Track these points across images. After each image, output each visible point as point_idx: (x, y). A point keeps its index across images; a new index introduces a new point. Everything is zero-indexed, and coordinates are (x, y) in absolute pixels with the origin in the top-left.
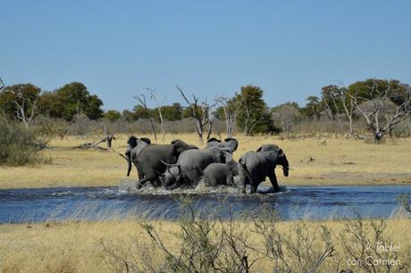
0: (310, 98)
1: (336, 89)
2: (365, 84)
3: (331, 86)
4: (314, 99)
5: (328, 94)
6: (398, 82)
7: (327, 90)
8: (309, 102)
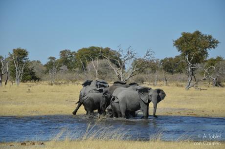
0: (50, 58)
1: (69, 52)
2: (88, 50)
3: (66, 50)
4: (53, 58)
5: (64, 55)
6: (109, 49)
7: (63, 53)
8: (49, 60)
